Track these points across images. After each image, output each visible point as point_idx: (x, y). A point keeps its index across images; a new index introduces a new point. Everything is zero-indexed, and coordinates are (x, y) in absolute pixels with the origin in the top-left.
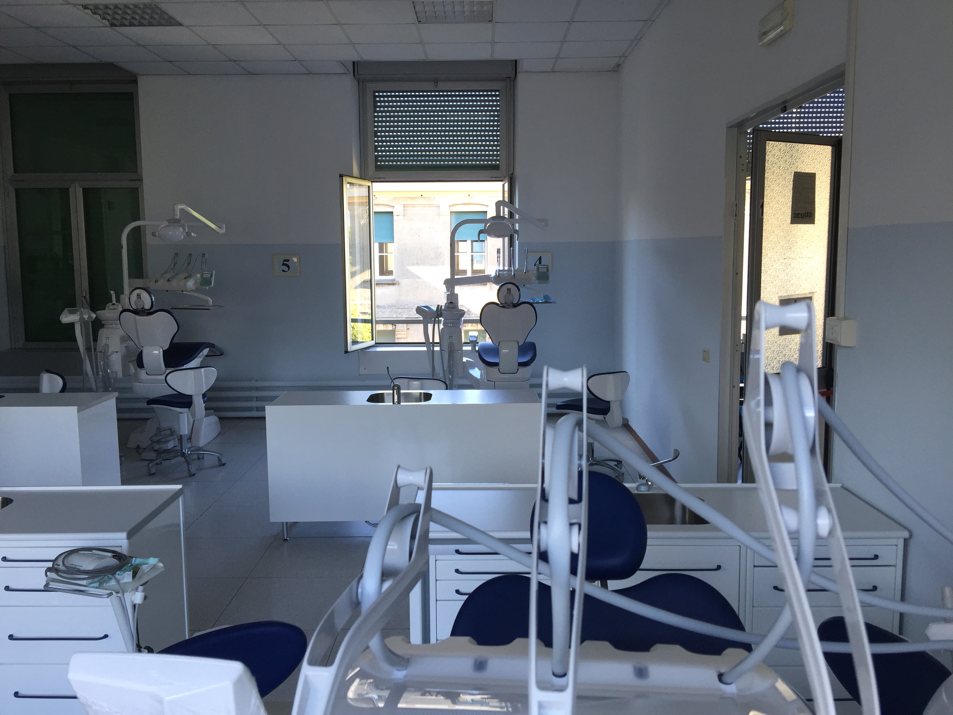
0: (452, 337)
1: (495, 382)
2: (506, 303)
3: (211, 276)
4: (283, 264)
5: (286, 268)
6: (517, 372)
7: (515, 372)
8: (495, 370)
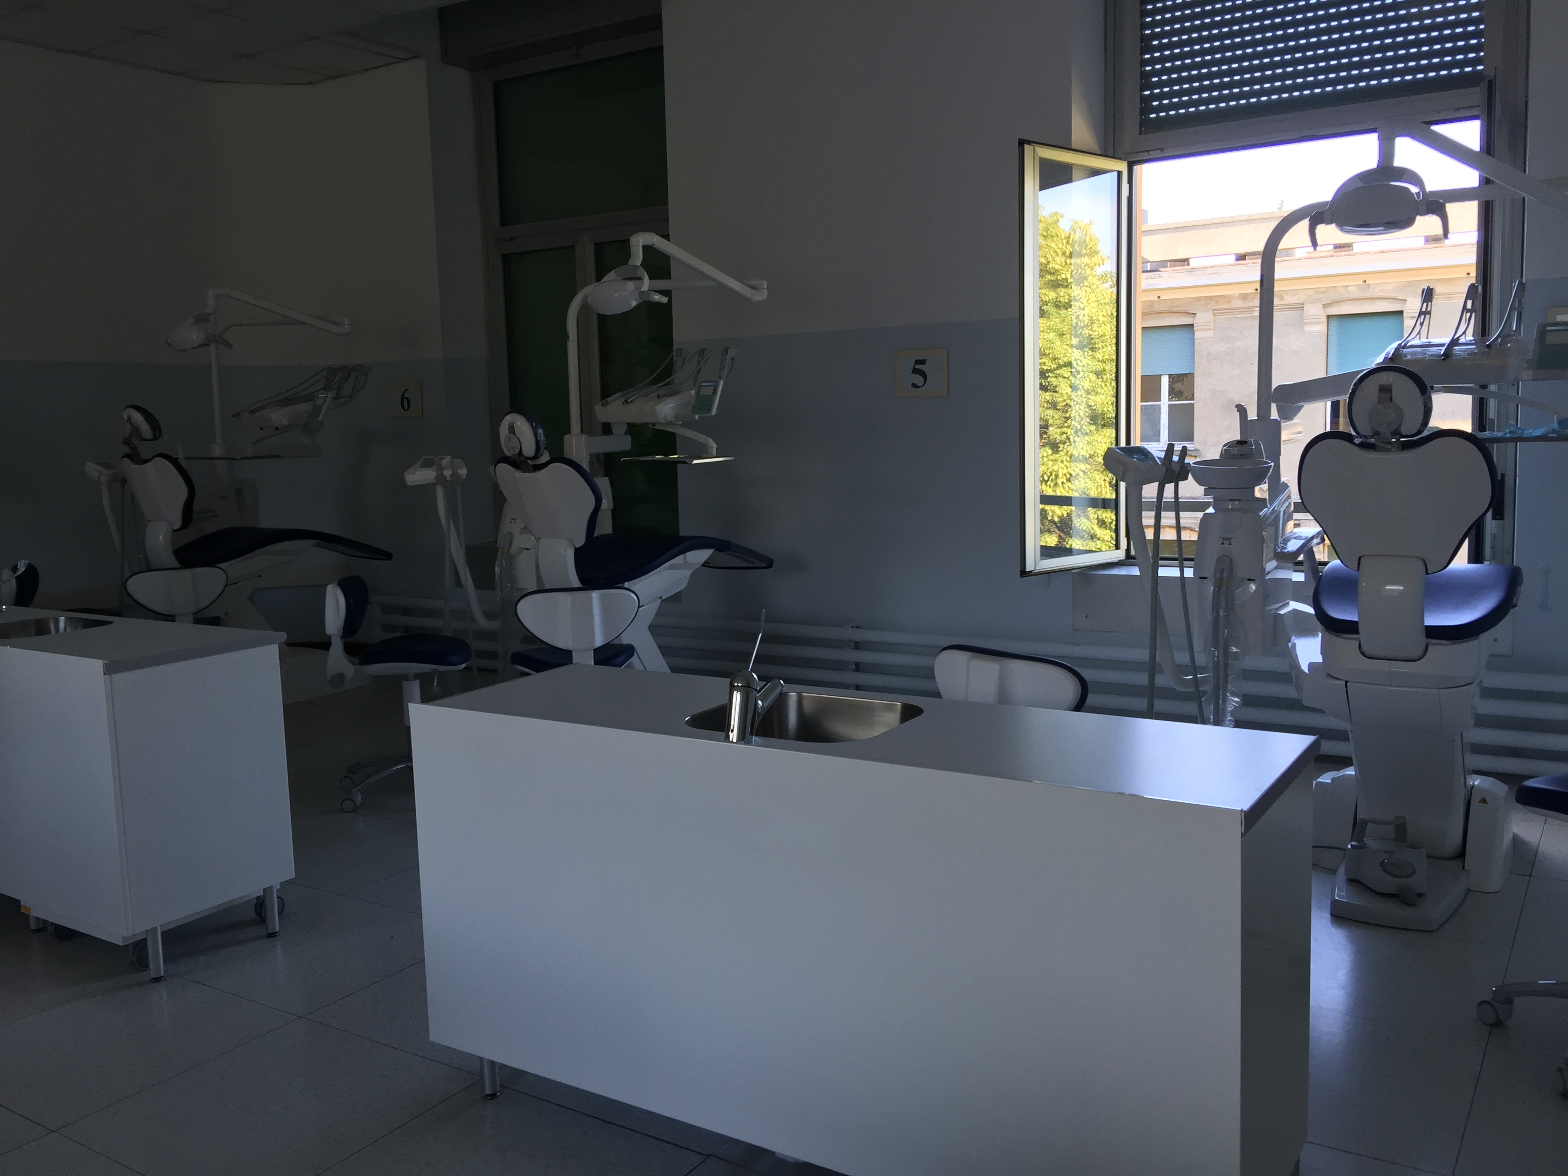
0: (1230, 539)
1: (1347, 682)
2: (1376, 434)
3: (715, 392)
4: (915, 371)
5: (918, 379)
6: (1422, 658)
7: (1416, 655)
8: (1347, 644)
